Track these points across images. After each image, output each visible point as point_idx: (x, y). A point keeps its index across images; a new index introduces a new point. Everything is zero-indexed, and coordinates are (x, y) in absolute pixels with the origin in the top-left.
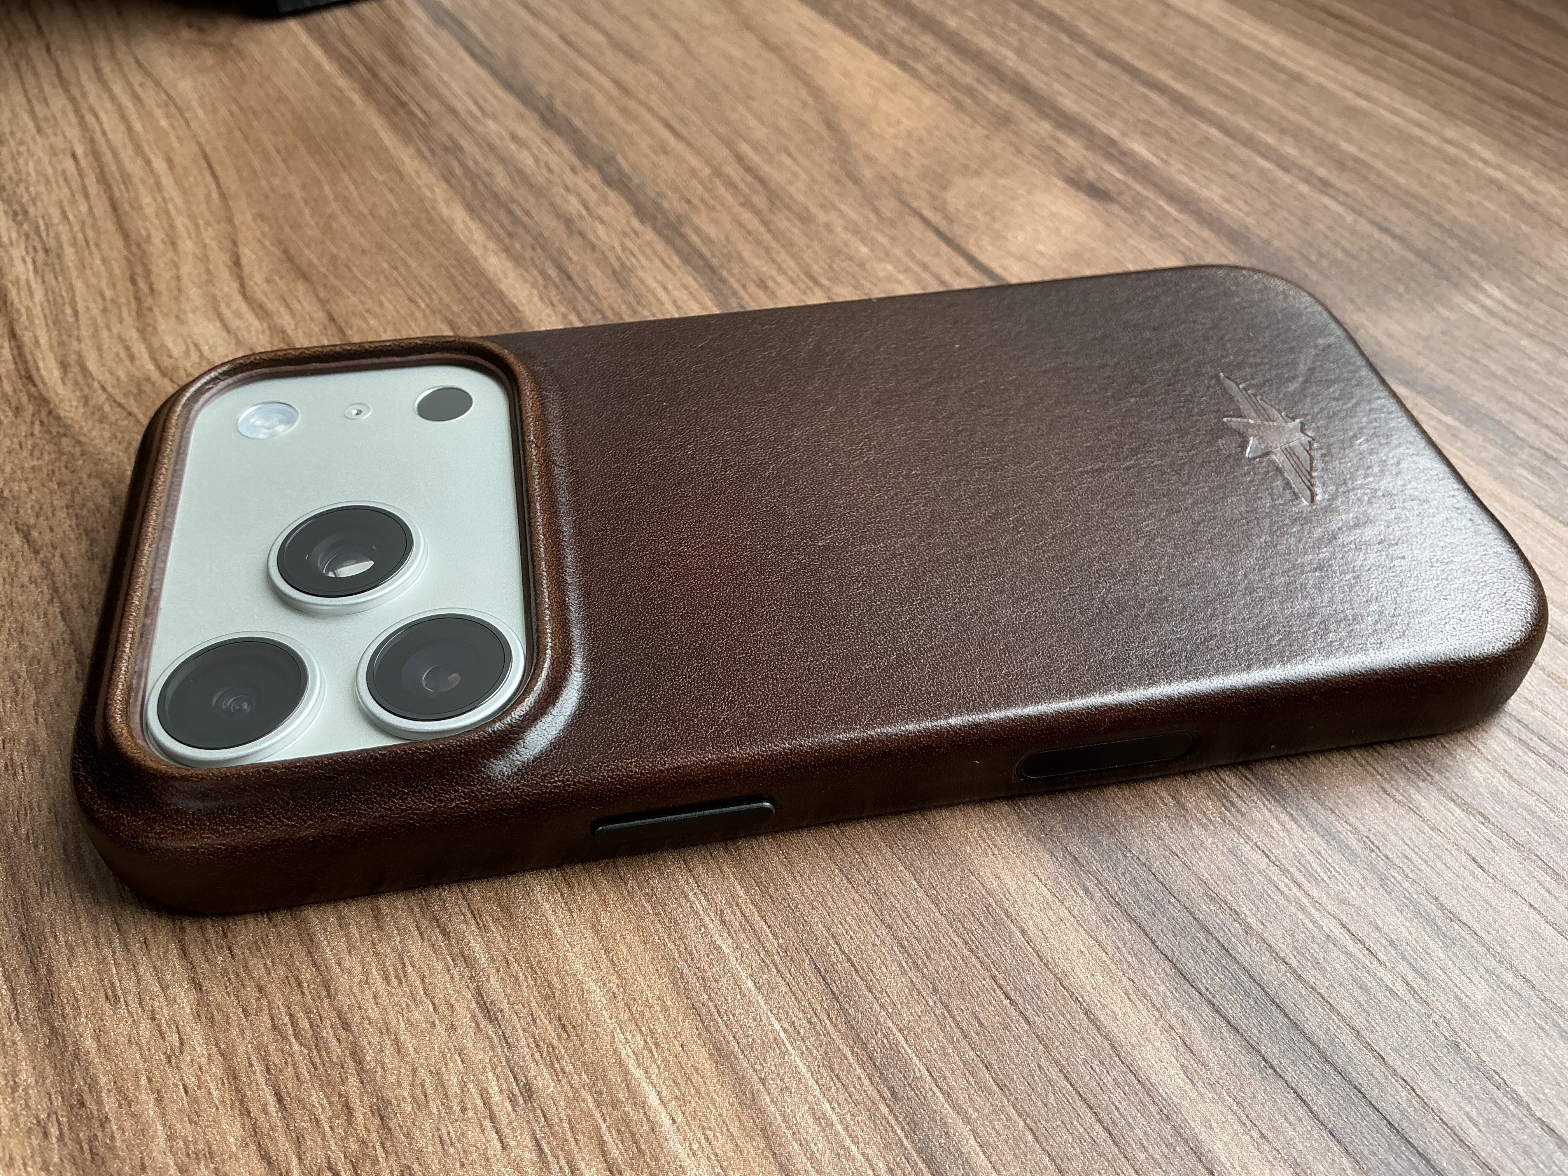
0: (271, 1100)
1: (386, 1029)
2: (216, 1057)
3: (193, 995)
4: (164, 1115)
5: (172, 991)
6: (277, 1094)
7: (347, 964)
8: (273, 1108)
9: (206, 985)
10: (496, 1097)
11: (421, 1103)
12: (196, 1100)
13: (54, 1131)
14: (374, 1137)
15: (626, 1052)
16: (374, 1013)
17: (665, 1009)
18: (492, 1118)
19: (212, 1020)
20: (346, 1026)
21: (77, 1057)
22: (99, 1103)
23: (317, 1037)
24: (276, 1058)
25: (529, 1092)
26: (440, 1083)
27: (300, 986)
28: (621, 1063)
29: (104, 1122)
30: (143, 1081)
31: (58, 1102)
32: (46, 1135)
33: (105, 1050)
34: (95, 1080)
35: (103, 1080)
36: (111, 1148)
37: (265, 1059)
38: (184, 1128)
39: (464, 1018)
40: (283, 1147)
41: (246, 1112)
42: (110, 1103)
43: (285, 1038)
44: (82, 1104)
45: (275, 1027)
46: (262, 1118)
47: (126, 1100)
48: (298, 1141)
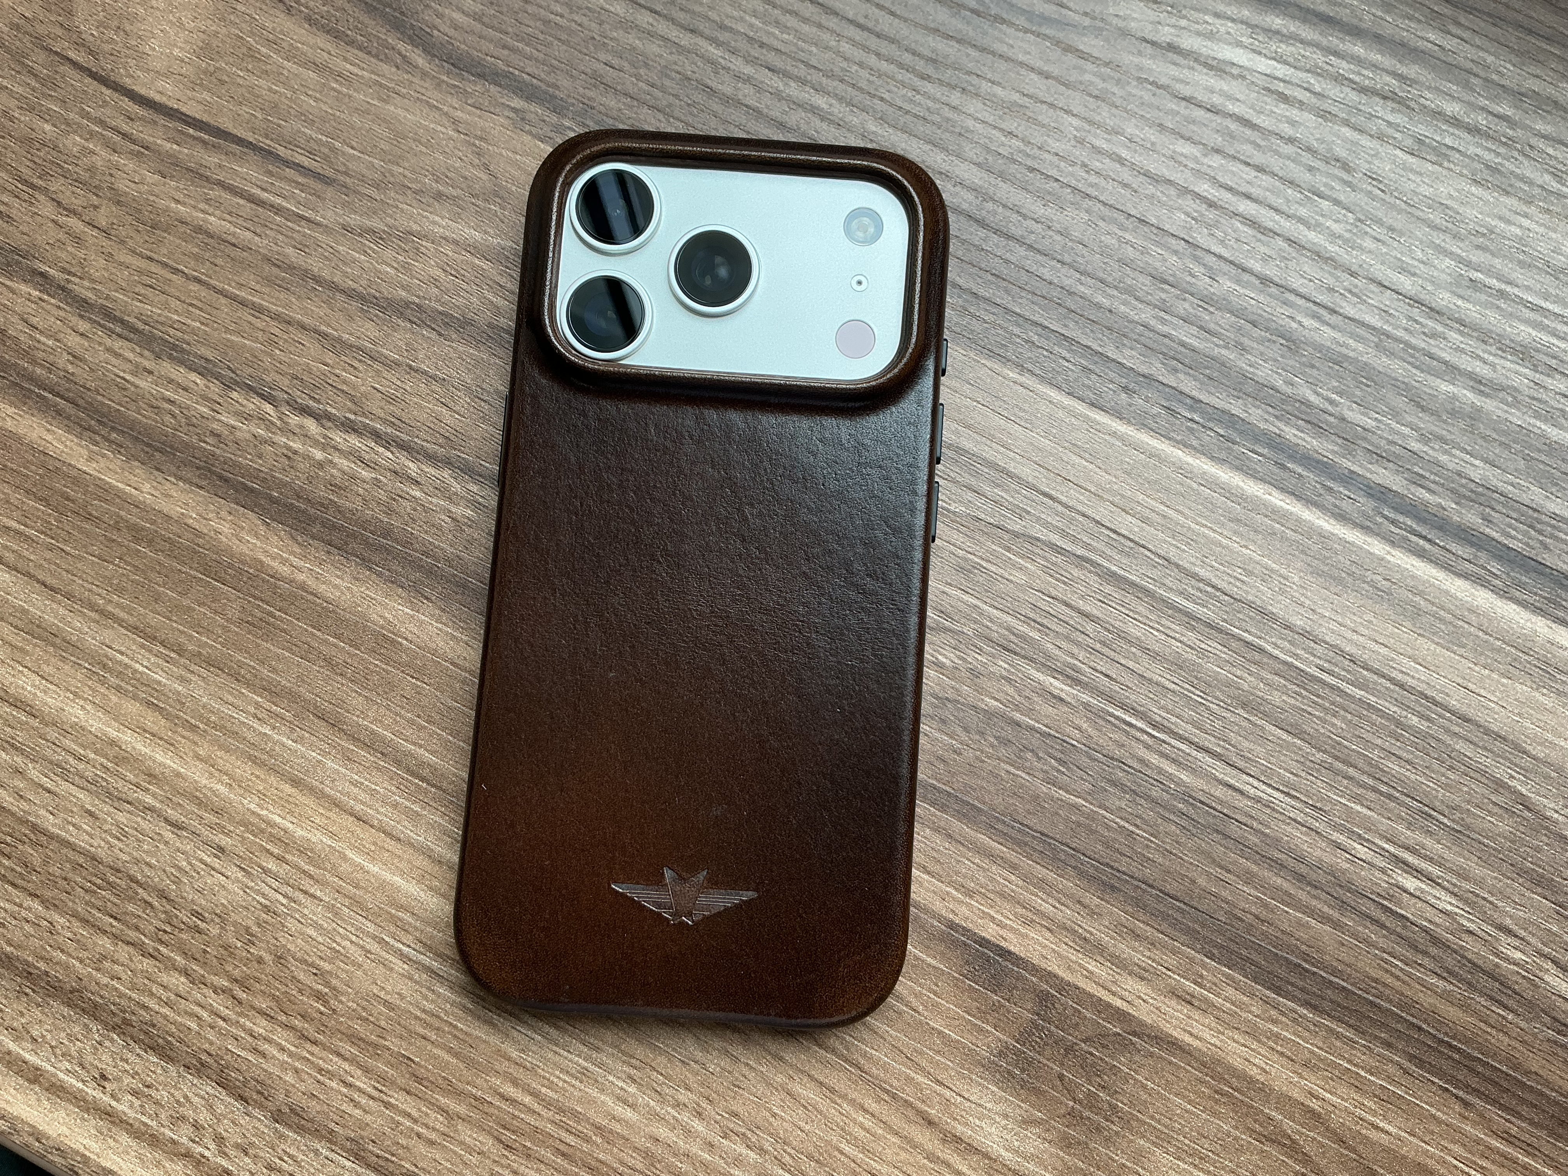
0: (111, 920)
1: (137, 862)
2: (71, 919)
3: (36, 901)
4: (70, 955)
5: (25, 905)
6: (112, 916)
7: (96, 844)
8: (115, 923)
9: (38, 893)
10: (209, 860)
11: (177, 882)
12: (79, 941)
13: (28, 990)
14: (168, 907)
15: (252, 806)
16: (125, 857)
17: (258, 777)
18: (214, 869)
19: (55, 905)
20: (118, 871)
21: (9, 958)
22: (38, 968)
23: (109, 883)
24: (99, 903)
25: (221, 849)
26: (180, 869)
27: (82, 866)
28: (253, 813)
29: (47, 973)
30: (48, 948)
31: (19, 979)
32: (26, 994)
33: (18, 947)
34: (25, 960)
35: (30, 959)
36: (60, 981)
37: (93, 906)
38: (83, 954)
39: (168, 835)
40: (133, 935)
41: (105, 932)
42: (41, 965)
43: (95, 892)
44: (31, 974)
45: (86, 891)
46: (114, 930)
47: (47, 960)
48: (137, 928)
